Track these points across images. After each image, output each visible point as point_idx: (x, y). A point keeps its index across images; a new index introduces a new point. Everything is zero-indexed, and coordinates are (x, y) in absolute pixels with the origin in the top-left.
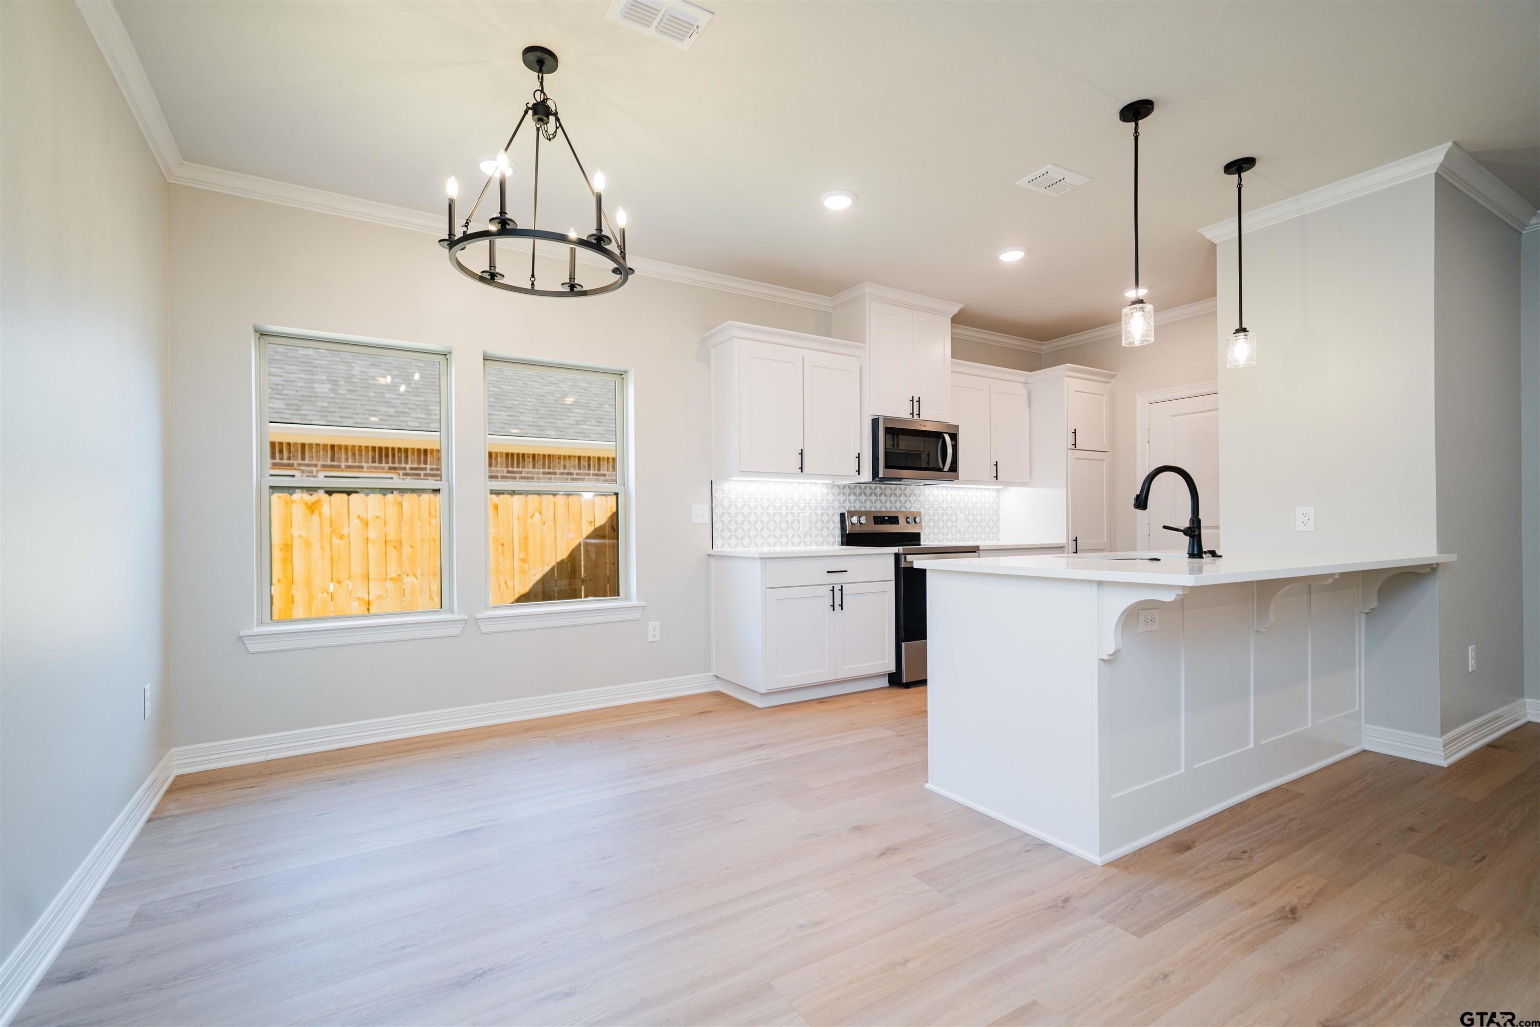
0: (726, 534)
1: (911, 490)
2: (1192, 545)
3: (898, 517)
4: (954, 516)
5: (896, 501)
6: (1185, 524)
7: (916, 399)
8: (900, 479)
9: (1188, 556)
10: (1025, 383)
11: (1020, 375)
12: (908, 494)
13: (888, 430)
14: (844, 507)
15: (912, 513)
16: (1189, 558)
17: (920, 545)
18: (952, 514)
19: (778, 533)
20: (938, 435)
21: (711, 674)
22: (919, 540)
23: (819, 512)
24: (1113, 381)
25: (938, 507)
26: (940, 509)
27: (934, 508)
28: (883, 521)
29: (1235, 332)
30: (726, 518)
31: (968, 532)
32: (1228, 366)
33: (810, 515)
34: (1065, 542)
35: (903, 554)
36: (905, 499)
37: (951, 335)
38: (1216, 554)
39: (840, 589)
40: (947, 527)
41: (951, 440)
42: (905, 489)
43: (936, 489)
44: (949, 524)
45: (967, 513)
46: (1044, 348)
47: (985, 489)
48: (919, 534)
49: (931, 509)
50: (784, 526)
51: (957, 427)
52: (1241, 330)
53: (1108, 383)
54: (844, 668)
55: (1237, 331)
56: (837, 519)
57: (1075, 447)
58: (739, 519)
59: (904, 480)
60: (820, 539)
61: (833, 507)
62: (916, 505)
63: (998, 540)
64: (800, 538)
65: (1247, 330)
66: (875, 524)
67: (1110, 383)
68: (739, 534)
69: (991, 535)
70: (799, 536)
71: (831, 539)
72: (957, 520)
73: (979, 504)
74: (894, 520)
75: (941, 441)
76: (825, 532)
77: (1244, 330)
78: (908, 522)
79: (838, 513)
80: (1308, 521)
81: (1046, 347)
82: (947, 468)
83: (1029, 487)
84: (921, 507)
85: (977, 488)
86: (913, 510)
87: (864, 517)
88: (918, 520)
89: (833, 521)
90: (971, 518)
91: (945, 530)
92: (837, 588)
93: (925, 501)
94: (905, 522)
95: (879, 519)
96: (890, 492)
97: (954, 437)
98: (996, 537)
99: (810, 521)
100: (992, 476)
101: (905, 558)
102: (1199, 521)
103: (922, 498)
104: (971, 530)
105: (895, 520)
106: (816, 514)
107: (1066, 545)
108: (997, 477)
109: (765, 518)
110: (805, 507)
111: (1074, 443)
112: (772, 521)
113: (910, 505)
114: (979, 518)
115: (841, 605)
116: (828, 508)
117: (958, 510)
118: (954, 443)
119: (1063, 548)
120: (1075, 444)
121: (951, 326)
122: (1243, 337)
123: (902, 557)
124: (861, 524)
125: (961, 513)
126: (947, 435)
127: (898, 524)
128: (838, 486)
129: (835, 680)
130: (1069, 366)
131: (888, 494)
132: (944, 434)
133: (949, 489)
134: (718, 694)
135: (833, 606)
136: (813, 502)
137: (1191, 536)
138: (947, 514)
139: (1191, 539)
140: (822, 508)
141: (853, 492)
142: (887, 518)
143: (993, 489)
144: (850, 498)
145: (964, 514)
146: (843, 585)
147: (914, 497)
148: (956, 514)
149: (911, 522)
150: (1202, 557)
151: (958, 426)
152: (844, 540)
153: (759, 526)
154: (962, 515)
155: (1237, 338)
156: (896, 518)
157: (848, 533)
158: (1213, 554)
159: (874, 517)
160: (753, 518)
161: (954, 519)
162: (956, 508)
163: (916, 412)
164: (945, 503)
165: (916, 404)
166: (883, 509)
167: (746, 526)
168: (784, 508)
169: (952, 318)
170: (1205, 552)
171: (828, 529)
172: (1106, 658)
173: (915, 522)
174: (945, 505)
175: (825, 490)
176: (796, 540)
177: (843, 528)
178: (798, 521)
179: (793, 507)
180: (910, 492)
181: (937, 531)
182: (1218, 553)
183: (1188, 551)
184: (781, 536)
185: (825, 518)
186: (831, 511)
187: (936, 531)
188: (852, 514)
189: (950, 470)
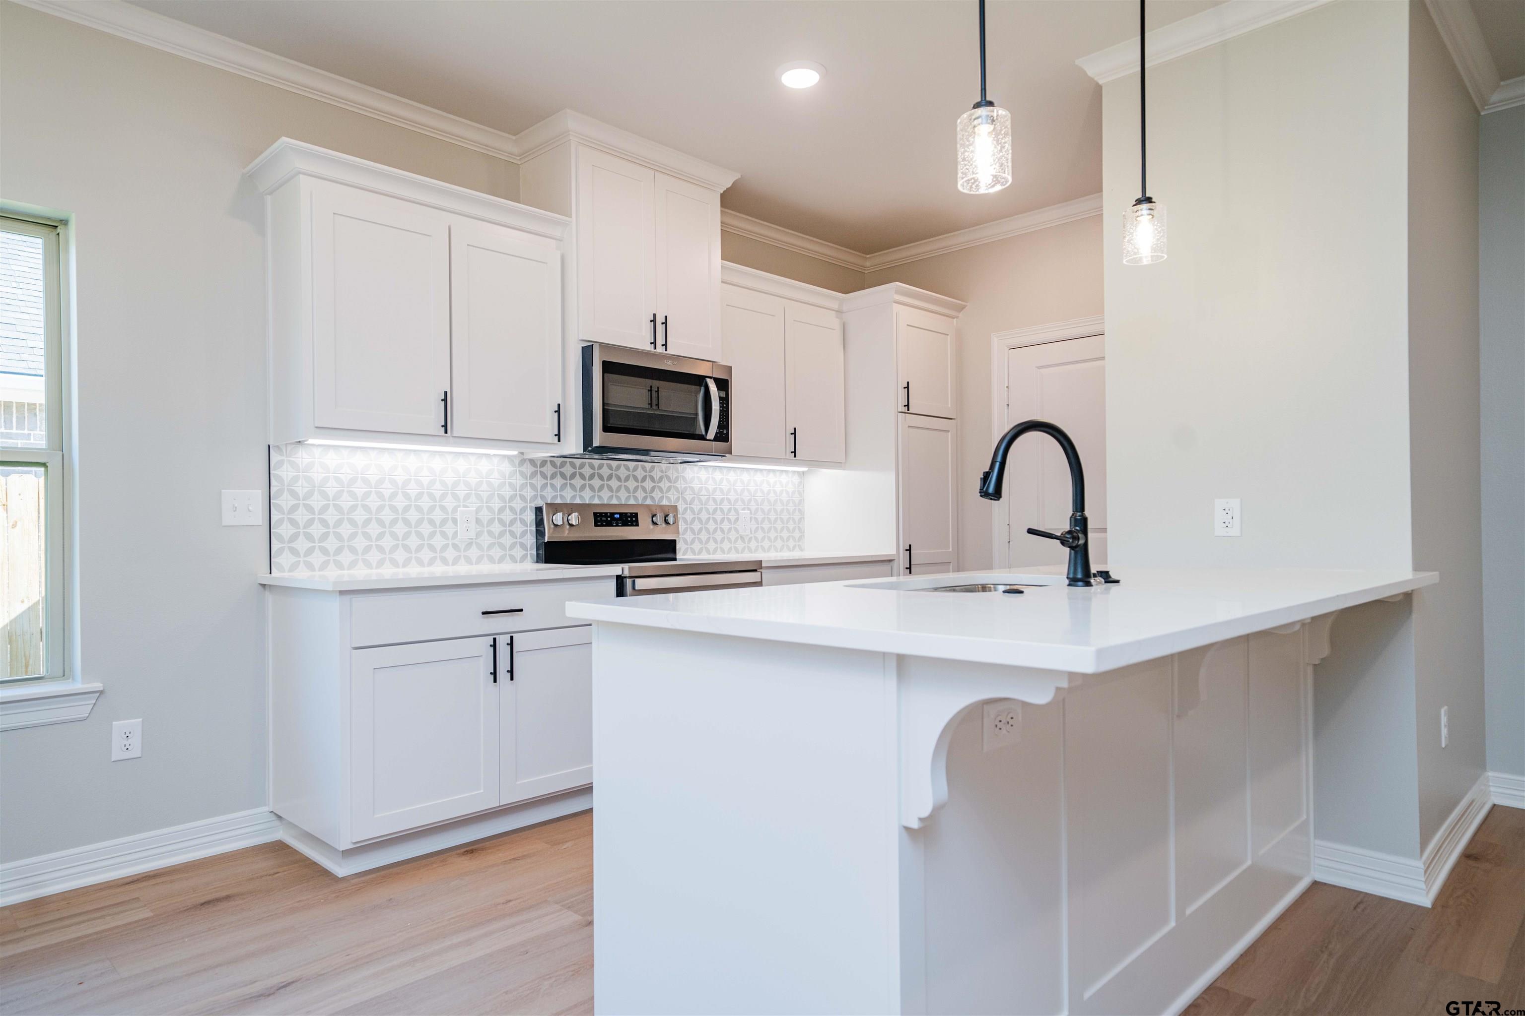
0: (302, 545)
1: (662, 471)
2: (1073, 563)
3: (636, 514)
4: (733, 512)
5: (636, 489)
6: (1062, 525)
7: (660, 320)
8: (646, 452)
9: (1067, 582)
10: (839, 312)
11: (829, 298)
12: (656, 478)
13: (608, 367)
14: (542, 497)
15: (662, 507)
16: (1069, 585)
17: (675, 559)
18: (730, 510)
19: (413, 541)
20: (699, 381)
21: (266, 809)
22: (674, 551)
23: (496, 504)
24: (961, 315)
25: (708, 499)
26: (711, 502)
27: (700, 500)
28: (611, 521)
29: (1135, 203)
30: (301, 516)
31: (756, 539)
32: (1124, 262)
33: (478, 510)
34: (895, 553)
35: (630, 577)
36: (652, 484)
37: (721, 226)
38: (1110, 577)
39: (509, 642)
40: (722, 531)
41: (718, 390)
42: (653, 468)
43: (703, 469)
44: (726, 526)
45: (753, 508)
46: (868, 264)
47: (782, 471)
48: (674, 542)
49: (696, 502)
50: (426, 529)
51: (729, 369)
52: (1143, 201)
53: (954, 318)
54: (518, 783)
55: (1139, 202)
56: (531, 517)
57: (908, 410)
58: (331, 516)
59: (652, 453)
60: (497, 552)
61: (523, 498)
62: (669, 495)
63: (801, 550)
64: (459, 551)
65: (1153, 200)
66: (596, 525)
67: (957, 317)
68: (331, 544)
69: (791, 543)
70: (455, 546)
71: (518, 552)
72: (737, 519)
73: (772, 494)
74: (630, 519)
75: (703, 389)
76: (507, 540)
77: (1149, 200)
78: (655, 523)
79: (531, 507)
80: (1231, 521)
81: (871, 262)
82: (711, 435)
83: (844, 470)
84: (678, 499)
85: (769, 471)
86: (665, 502)
87: (576, 514)
88: (671, 519)
89: (523, 521)
90: (760, 516)
91: (719, 536)
92: (503, 641)
93: (686, 489)
94: (651, 522)
95: (603, 519)
96: (627, 473)
97: (723, 385)
98: (799, 545)
99: (478, 521)
100: (789, 452)
101: (634, 583)
102: (1084, 520)
103: (680, 485)
104: (760, 535)
105: (632, 519)
106: (490, 509)
107: (896, 558)
108: (795, 452)
109: (387, 516)
110: (467, 496)
111: (906, 404)
112: (400, 521)
113: (660, 495)
114: (773, 516)
115: (511, 672)
116: (512, 498)
117: (740, 503)
118: (723, 394)
119: (891, 563)
120: (908, 406)
121: (721, 211)
122: (1145, 212)
123: (629, 582)
124: (571, 525)
125: (744, 509)
126: (712, 380)
127: (637, 525)
128: (532, 462)
129: (500, 806)
130: (897, 285)
131: (623, 477)
132: (708, 380)
133: (725, 471)
134: (279, 848)
135: (494, 674)
136: (485, 487)
137: (1071, 548)
138: (722, 510)
139: (1073, 552)
140: (502, 498)
141: (560, 472)
142: (617, 516)
143: (794, 472)
144: (554, 482)
145: (749, 509)
146: (515, 635)
147: (667, 482)
148: (736, 510)
149: (659, 523)
150: (1088, 584)
151: (731, 367)
152: (542, 552)
153: (374, 529)
154: (746, 511)
155: (1137, 214)
156: (634, 517)
157: (546, 541)
158: (1106, 576)
159: (595, 514)
160: (360, 516)
161: (733, 518)
162: (736, 501)
163: (660, 340)
164: (718, 492)
165: (660, 329)
166: (614, 501)
167: (346, 530)
168: (425, 498)
169: (722, 195)
170: (1095, 575)
171: (512, 534)
172: (915, 825)
173: (667, 522)
174: (718, 496)
175: (507, 468)
176: (450, 554)
177: (540, 533)
178: (455, 521)
179: (444, 496)
180: (660, 474)
181: (706, 537)
182: (1114, 576)
183: (1068, 574)
184: (419, 549)
185: (508, 516)
186: (518, 504)
187: (704, 536)
188: (555, 508)
189: (716, 439)
